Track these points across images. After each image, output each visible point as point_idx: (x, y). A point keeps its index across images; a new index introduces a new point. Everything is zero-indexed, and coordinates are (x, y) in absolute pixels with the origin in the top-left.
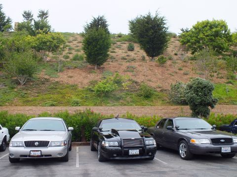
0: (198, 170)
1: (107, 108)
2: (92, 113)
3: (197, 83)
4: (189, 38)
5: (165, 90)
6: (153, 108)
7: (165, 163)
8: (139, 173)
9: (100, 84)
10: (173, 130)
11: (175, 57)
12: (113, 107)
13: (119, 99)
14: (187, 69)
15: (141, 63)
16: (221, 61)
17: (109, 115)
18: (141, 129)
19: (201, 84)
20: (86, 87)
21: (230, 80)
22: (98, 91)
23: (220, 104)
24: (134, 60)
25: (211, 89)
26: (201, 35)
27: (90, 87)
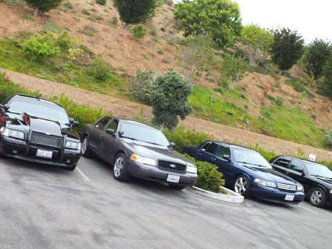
0: (126, 197)
1: (33, 79)
2: (7, 81)
3: (170, 79)
4: (186, 12)
5: (129, 77)
6: (102, 96)
7: (87, 179)
8: (41, 184)
9: (33, 40)
10: (114, 136)
11: (160, 34)
12: (43, 81)
13: (58, 70)
14: (170, 55)
15: (107, 27)
16: (219, 58)
17: (33, 91)
18: (68, 122)
19: (176, 81)
20: (11, 38)
21: (221, 87)
22: (27, 49)
23: (197, 116)
24: (100, 19)
25: (187, 93)
26: (203, 14)
27: (18, 41)
